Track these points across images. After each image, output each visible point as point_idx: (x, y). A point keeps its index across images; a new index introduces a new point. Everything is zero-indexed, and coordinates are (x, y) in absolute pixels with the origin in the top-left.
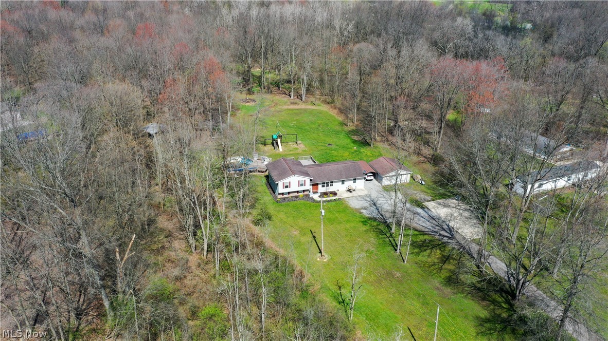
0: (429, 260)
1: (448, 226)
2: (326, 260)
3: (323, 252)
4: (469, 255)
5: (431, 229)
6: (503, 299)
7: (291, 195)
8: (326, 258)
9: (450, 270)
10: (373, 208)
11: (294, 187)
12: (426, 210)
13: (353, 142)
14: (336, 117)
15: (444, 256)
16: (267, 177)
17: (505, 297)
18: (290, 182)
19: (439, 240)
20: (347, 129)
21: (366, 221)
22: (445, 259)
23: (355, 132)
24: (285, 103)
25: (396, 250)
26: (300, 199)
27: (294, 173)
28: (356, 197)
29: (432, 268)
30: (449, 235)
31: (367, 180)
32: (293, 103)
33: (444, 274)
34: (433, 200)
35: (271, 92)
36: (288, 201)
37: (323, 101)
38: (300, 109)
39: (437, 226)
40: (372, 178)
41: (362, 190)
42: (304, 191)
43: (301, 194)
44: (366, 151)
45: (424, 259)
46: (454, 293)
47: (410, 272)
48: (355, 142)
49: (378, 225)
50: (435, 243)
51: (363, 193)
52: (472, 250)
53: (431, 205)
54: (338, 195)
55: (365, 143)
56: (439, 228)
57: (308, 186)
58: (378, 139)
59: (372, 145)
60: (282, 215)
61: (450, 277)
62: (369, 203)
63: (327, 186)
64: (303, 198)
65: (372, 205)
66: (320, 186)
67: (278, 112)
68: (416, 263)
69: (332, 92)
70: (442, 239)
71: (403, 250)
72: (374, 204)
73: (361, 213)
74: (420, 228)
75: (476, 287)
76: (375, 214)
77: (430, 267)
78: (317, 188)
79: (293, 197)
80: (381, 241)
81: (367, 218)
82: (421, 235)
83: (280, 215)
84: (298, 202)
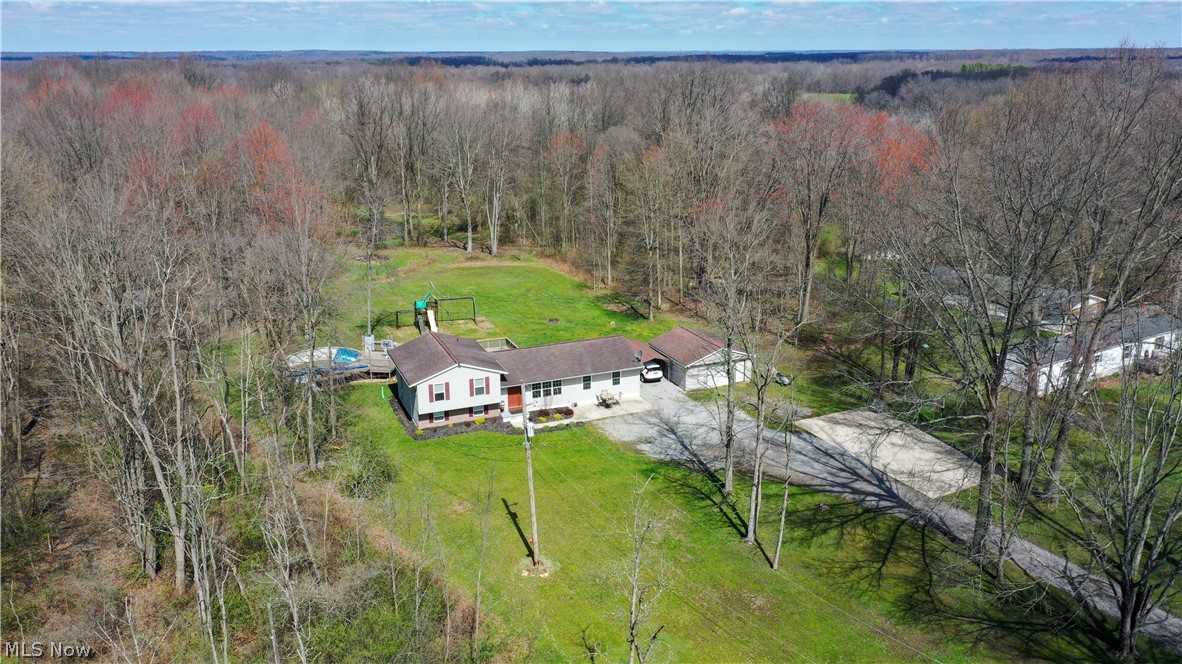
0: (841, 555)
1: (872, 469)
2: (547, 575)
3: (536, 551)
4: (945, 535)
5: (830, 478)
6: (1085, 650)
7: (454, 419)
8: (548, 567)
9: (906, 579)
10: (670, 440)
11: (460, 399)
12: (805, 435)
13: (607, 314)
14: (567, 276)
15: (880, 544)
16: (393, 388)
17: (1088, 643)
18: (447, 385)
19: (857, 503)
20: (591, 294)
21: (652, 470)
22: (884, 550)
23: (616, 297)
24: (454, 260)
25: (744, 535)
26: (476, 429)
27: (457, 360)
28: (622, 417)
29: (853, 577)
30: (877, 491)
31: (647, 381)
32: (471, 258)
33: (892, 591)
34: (818, 415)
35: (425, 245)
36: (445, 434)
37: (536, 255)
38: (486, 267)
39: (842, 470)
40: (659, 374)
41: (636, 401)
42: (487, 408)
43: (479, 418)
44: (635, 328)
45: (828, 553)
46: (936, 643)
47: (793, 591)
48: (612, 314)
49: (685, 477)
50: (846, 512)
51: (639, 409)
52: (949, 523)
53: (818, 426)
54: (575, 416)
55: (636, 315)
56: (849, 475)
57: (496, 395)
58: (665, 306)
59: (651, 317)
60: (426, 469)
61: (910, 597)
62: (657, 428)
63: (547, 393)
64: (484, 425)
65: (666, 433)
66: (526, 395)
67: (437, 273)
68: (807, 567)
69: (557, 240)
70: (863, 500)
71: (763, 533)
72: (673, 431)
73: (638, 452)
74: (796, 477)
75: (990, 619)
76: (675, 452)
77: (846, 573)
78: (520, 401)
79: (460, 424)
80: (698, 516)
81: (654, 462)
82: (803, 494)
83: (416, 467)
84: (473, 435)
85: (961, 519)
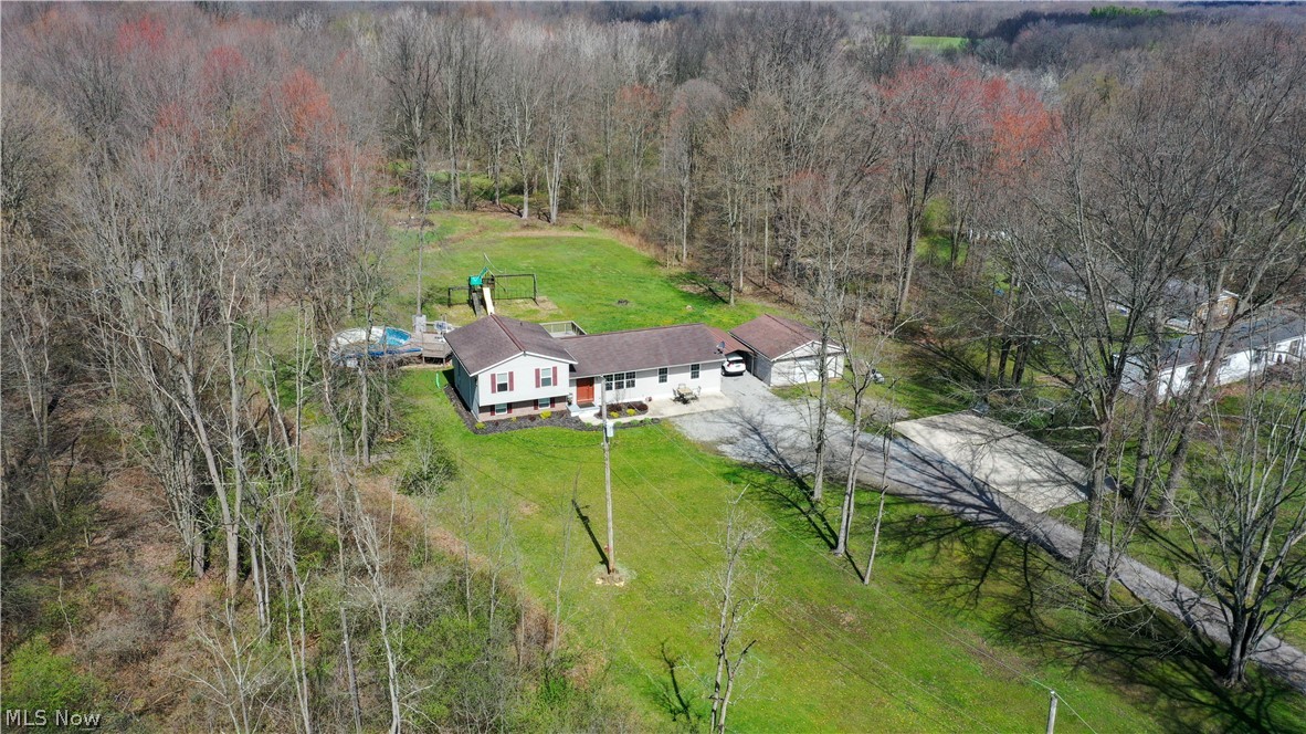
0: (937, 570)
1: (970, 478)
2: (622, 584)
3: (611, 558)
4: (1050, 552)
5: (926, 487)
6: (1191, 677)
7: (517, 412)
8: (623, 576)
9: (1006, 598)
10: (754, 440)
11: (525, 390)
12: (901, 440)
13: (683, 296)
14: (636, 250)
15: (978, 559)
16: (449, 374)
17: (1195, 669)
18: (511, 374)
19: (956, 516)
20: (664, 272)
21: (734, 474)
22: (984, 566)
23: (691, 277)
24: (508, 228)
25: (833, 547)
26: (541, 424)
27: (522, 348)
28: (701, 414)
29: (949, 594)
30: (978, 502)
31: (727, 374)
32: (527, 227)
33: (991, 610)
34: (916, 418)
35: (474, 209)
36: (508, 428)
37: (601, 224)
38: (545, 237)
39: (940, 479)
40: (742, 367)
41: (716, 397)
42: (553, 401)
43: (545, 411)
44: (714, 313)
45: (922, 568)
46: (1035, 666)
47: (885, 607)
48: (688, 296)
49: (769, 482)
50: (943, 524)
51: (720, 405)
52: (1053, 540)
53: (914, 429)
54: (649, 411)
55: (715, 298)
56: (947, 485)
57: (564, 387)
58: (747, 289)
59: (732, 301)
60: (488, 466)
61: (1008, 617)
62: (739, 427)
63: (620, 386)
64: (551, 419)
65: (750, 433)
66: (598, 387)
67: (489, 242)
68: (900, 582)
69: (625, 207)
70: (962, 512)
71: (855, 545)
72: (755, 430)
73: (719, 453)
74: (893, 486)
75: (1093, 642)
76: (759, 454)
77: (941, 590)
78: (591, 394)
79: (524, 418)
80: (784, 525)
81: (737, 465)
82: (898, 504)
83: (481, 464)
84: (538, 430)
85: (1067, 536)
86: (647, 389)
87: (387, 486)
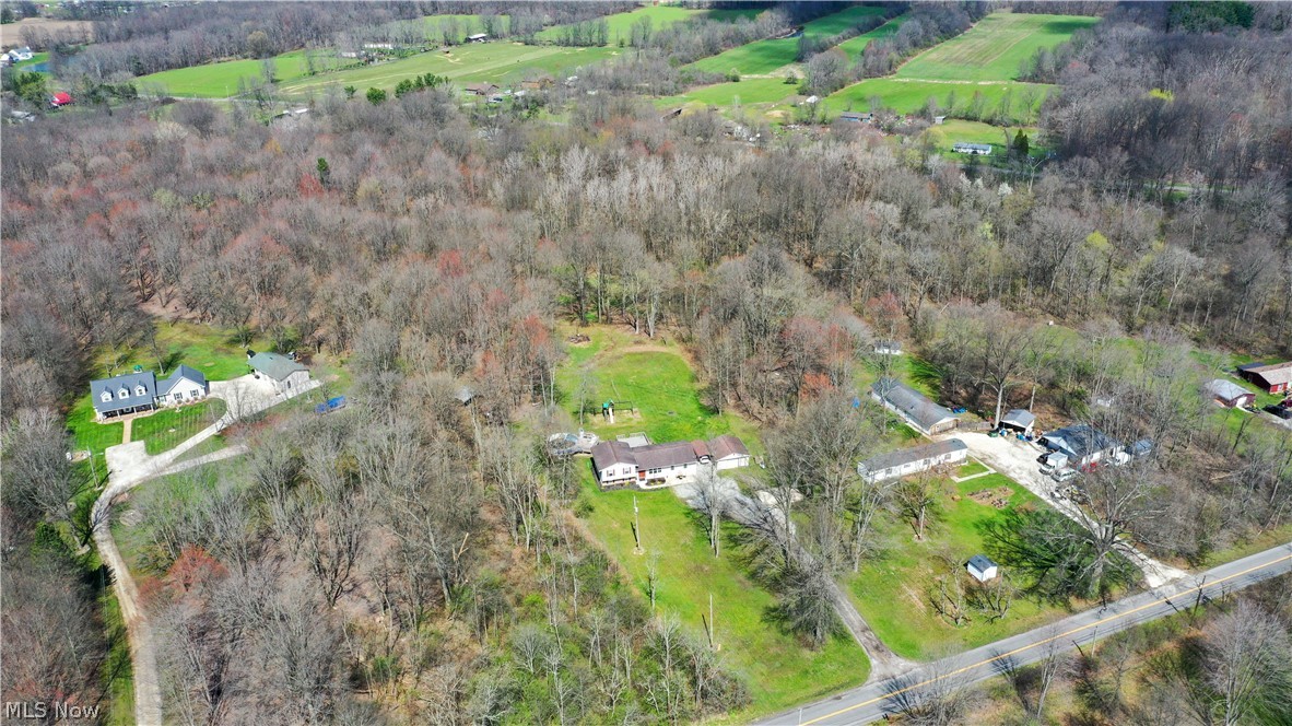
1: (772, 518)
2: (641, 554)
3: (639, 545)
5: (755, 521)
8: (642, 551)
10: (701, 498)
11: (619, 475)
12: (756, 499)
13: (700, 408)
14: (688, 365)
18: (614, 470)
20: (697, 386)
21: (689, 513)
23: (708, 392)
24: (627, 342)
26: (625, 487)
28: (684, 484)
30: (769, 528)
31: (701, 464)
33: (751, 568)
34: (766, 488)
35: (611, 322)
36: (610, 488)
37: (676, 339)
38: (646, 352)
39: (761, 518)
41: (693, 475)
42: (629, 478)
43: (626, 482)
44: (710, 423)
45: (736, 553)
46: (753, 586)
47: (719, 565)
48: (702, 408)
49: (699, 516)
51: (692, 480)
53: (763, 494)
54: (665, 483)
55: (714, 411)
56: (762, 521)
57: (634, 473)
59: (721, 413)
60: (604, 507)
61: (755, 571)
62: (698, 492)
63: (656, 472)
64: (628, 487)
65: (701, 495)
66: (647, 473)
67: (617, 358)
68: (727, 557)
72: (703, 494)
74: (742, 520)
75: (775, 580)
76: (700, 504)
77: (740, 560)
78: (644, 476)
79: (616, 484)
80: (696, 535)
81: (691, 509)
82: (741, 527)
83: (602, 506)
84: (623, 490)
86: (665, 473)
87: (570, 513)
